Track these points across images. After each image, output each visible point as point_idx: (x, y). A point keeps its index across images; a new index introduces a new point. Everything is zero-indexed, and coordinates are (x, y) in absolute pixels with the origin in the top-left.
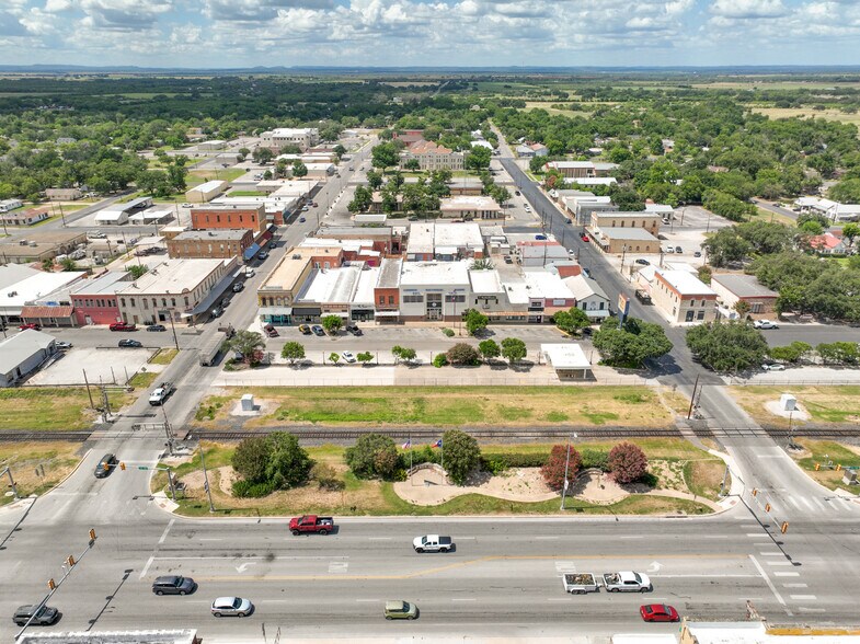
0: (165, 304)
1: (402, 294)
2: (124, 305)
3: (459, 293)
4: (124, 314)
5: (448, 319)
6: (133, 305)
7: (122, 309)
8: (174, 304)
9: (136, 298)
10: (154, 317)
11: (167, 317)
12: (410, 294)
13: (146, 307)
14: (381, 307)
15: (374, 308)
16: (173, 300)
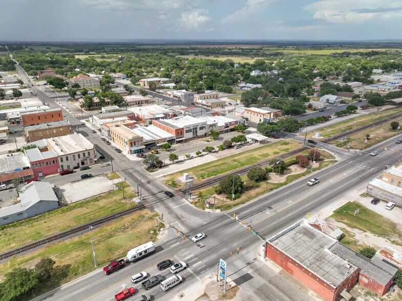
0: (84, 156)
1: (185, 130)
2: (62, 161)
3: (204, 126)
4: (62, 166)
5: (202, 137)
6: (67, 160)
7: (61, 164)
8: (89, 155)
9: (68, 156)
10: (78, 164)
11: (85, 162)
12: (188, 129)
13: (74, 159)
14: (178, 137)
15: (175, 138)
16: (89, 153)
